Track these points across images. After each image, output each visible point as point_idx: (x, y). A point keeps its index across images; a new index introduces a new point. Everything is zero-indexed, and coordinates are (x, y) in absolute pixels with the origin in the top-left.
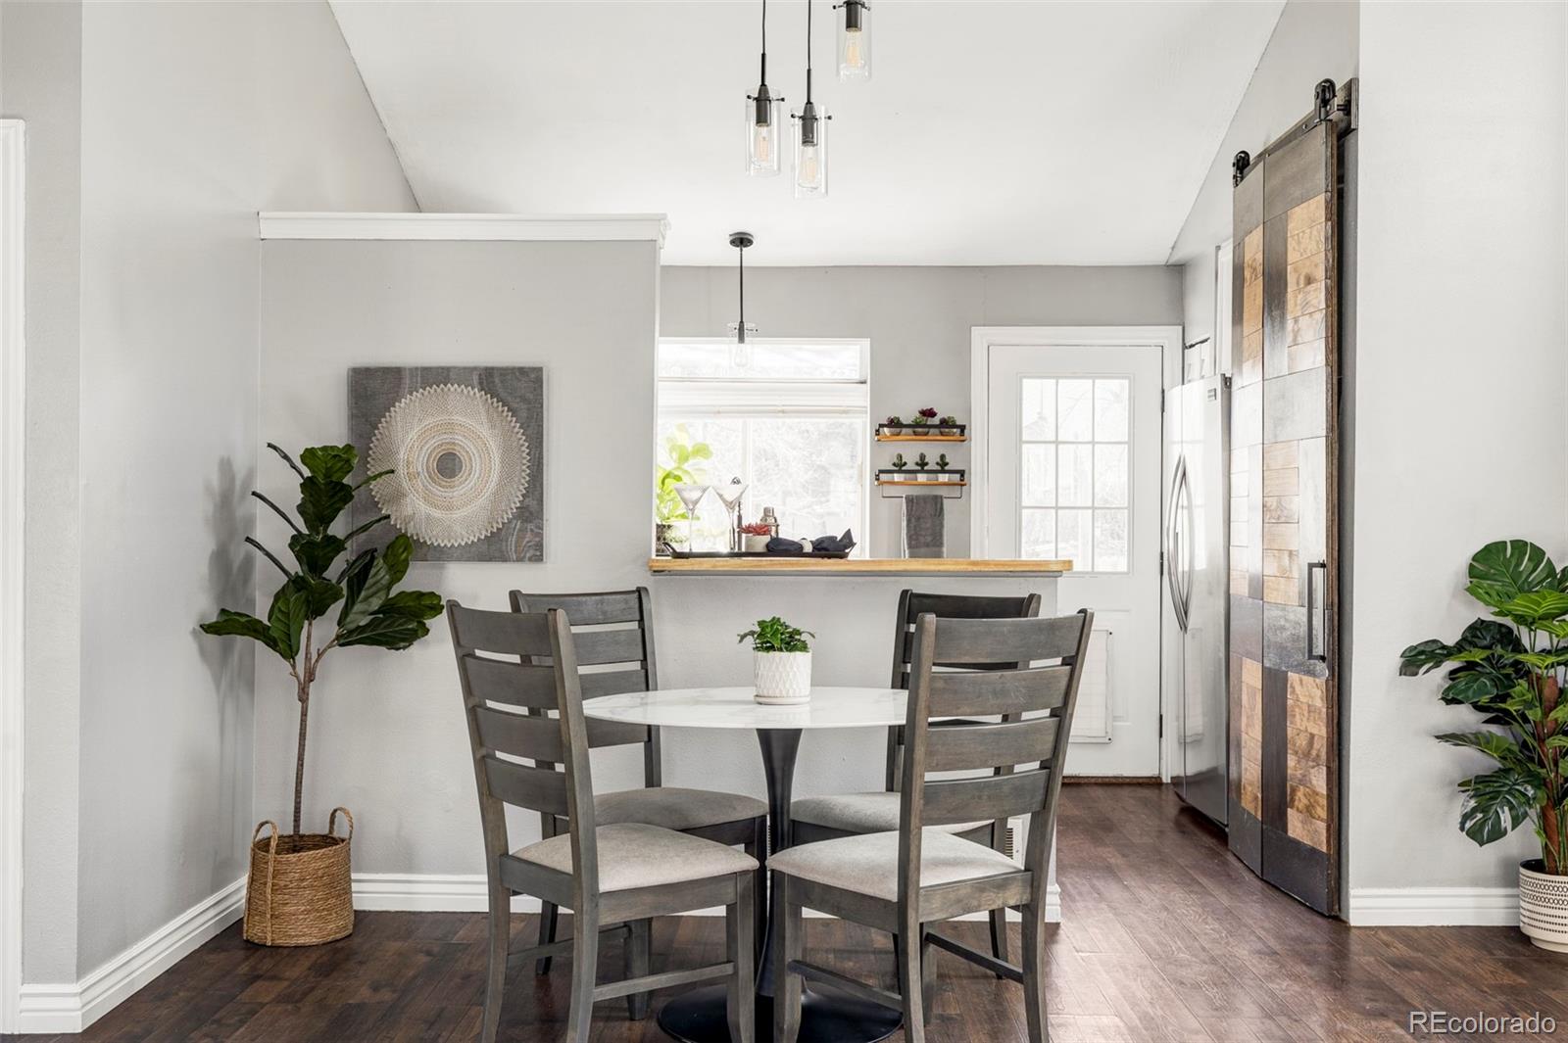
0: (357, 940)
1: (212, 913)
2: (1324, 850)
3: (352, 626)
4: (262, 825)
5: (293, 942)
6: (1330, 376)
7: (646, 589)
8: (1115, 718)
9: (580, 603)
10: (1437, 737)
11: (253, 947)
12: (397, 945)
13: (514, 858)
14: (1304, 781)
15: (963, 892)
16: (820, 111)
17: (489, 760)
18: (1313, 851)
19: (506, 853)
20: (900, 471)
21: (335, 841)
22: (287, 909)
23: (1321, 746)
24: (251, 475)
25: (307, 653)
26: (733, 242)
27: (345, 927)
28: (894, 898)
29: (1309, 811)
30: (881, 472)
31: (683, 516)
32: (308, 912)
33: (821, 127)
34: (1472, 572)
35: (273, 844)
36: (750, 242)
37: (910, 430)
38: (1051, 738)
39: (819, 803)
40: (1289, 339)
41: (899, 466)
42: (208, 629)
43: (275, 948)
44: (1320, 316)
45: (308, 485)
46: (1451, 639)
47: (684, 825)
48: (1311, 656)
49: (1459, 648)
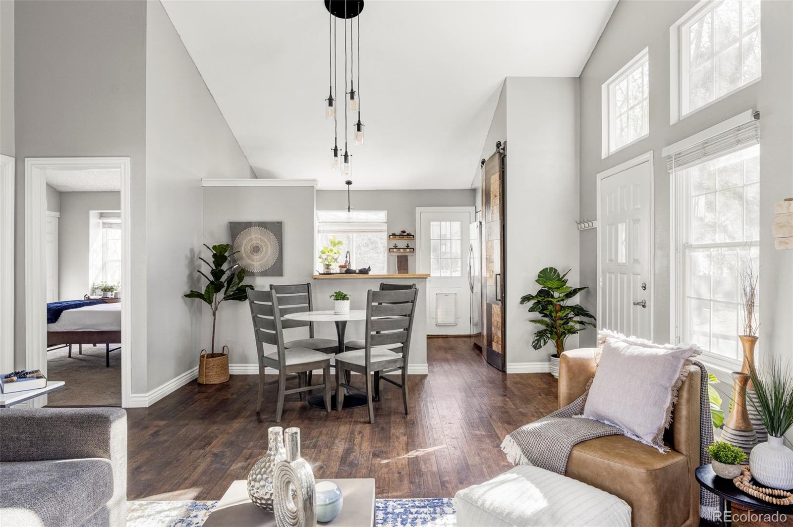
0: (230, 382)
1: (189, 375)
2: (501, 353)
3: (228, 295)
4: (202, 350)
5: (211, 383)
6: (501, 222)
7: (310, 283)
8: (457, 318)
9: (291, 288)
10: (530, 321)
11: (200, 385)
12: (241, 383)
13: (266, 357)
14: (496, 334)
15: (383, 364)
16: (349, 154)
17: (259, 331)
18: (498, 353)
19: (263, 356)
20: (396, 248)
21: (224, 355)
22: (209, 374)
23: (500, 324)
24: (200, 253)
25: (215, 302)
26: (346, 183)
27: (227, 379)
28: (364, 365)
29: (497, 342)
30: (390, 249)
31: (334, 262)
32: (215, 375)
33: (349, 157)
34: (539, 276)
35: (205, 356)
36: (351, 183)
37: (398, 237)
38: (408, 322)
39: (354, 342)
40: (491, 212)
41: (396, 247)
42: (187, 296)
43: (206, 385)
44: (498, 206)
45: (214, 256)
46: (534, 294)
47: (316, 348)
48: (497, 300)
49: (536, 296)
